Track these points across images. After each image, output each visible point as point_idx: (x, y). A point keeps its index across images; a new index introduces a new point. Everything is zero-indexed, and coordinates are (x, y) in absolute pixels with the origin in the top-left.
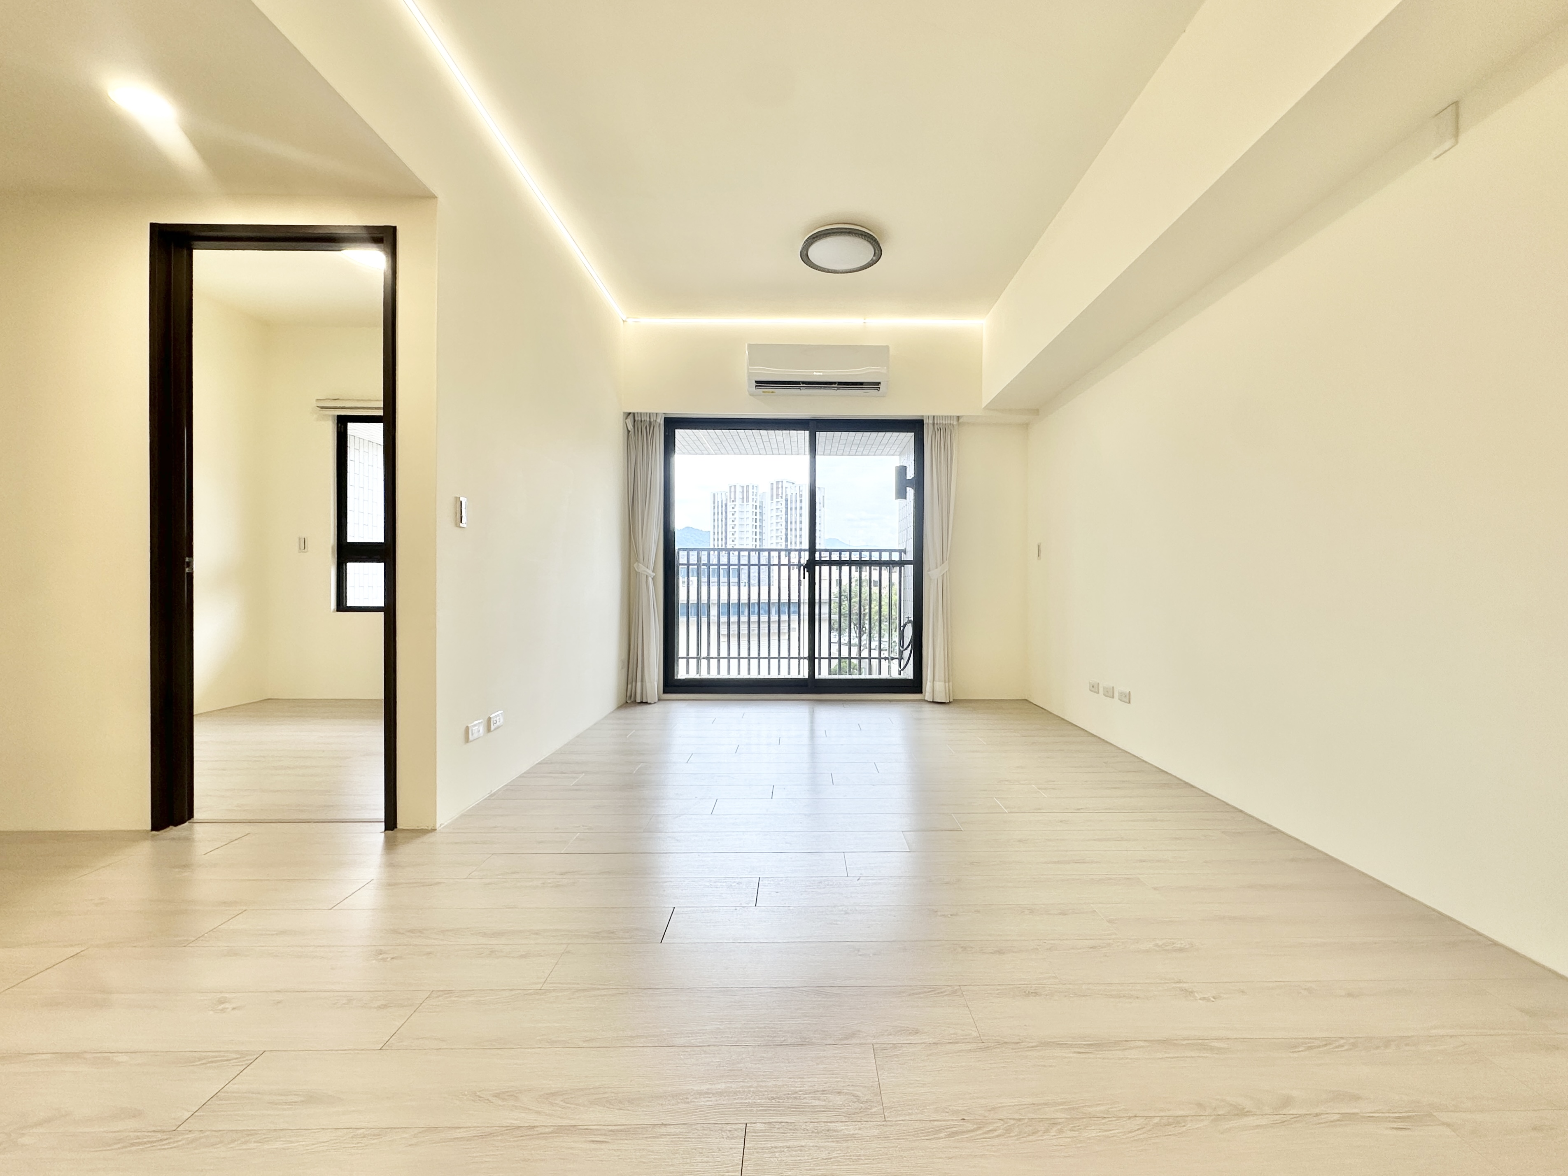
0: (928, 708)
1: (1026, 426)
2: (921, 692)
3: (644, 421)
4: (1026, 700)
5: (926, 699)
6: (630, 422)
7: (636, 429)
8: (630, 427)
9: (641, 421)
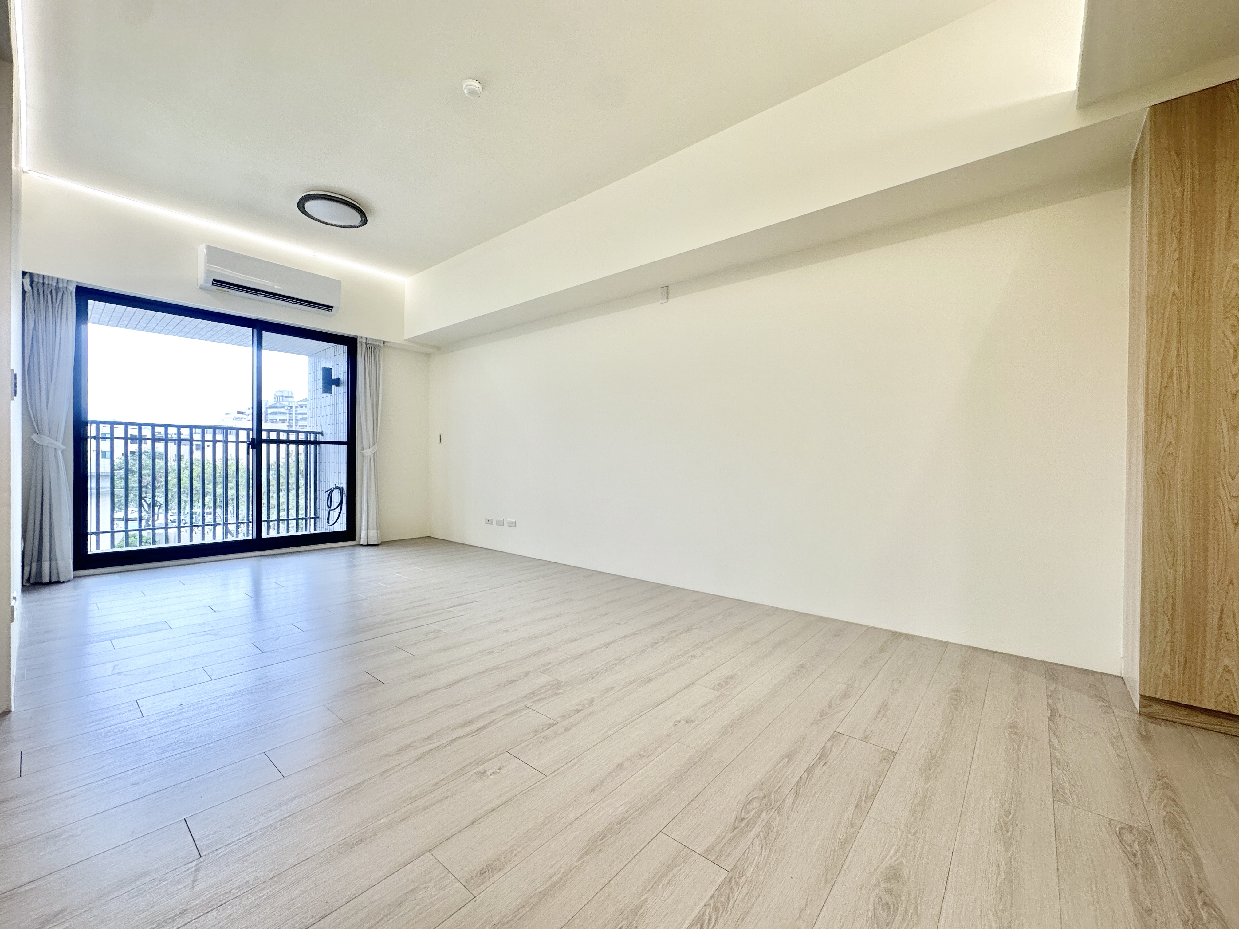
0: (363, 550)
1: (428, 355)
2: (354, 539)
3: (48, 284)
4: (429, 537)
5: (361, 543)
6: (27, 281)
7: (35, 291)
8: (28, 288)
9: (43, 284)
